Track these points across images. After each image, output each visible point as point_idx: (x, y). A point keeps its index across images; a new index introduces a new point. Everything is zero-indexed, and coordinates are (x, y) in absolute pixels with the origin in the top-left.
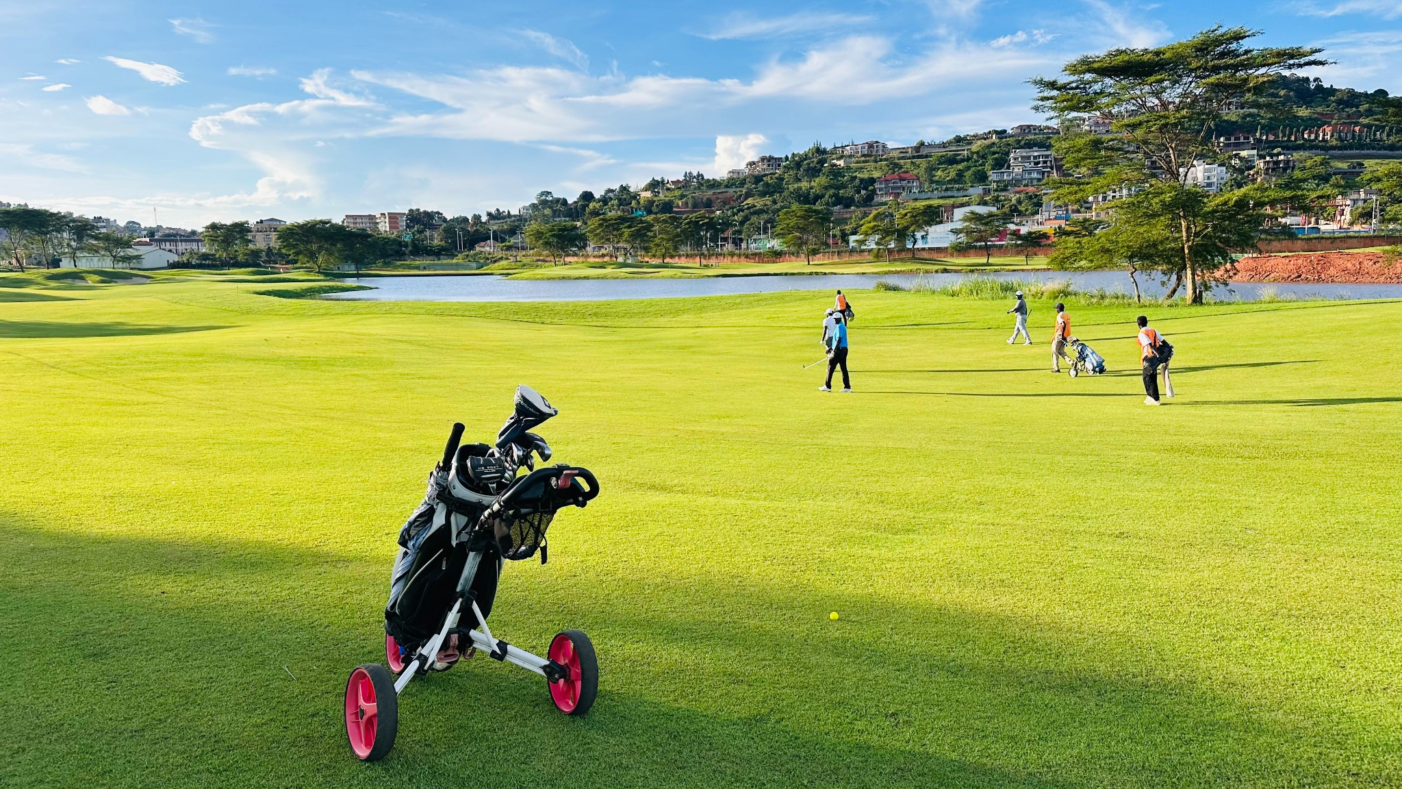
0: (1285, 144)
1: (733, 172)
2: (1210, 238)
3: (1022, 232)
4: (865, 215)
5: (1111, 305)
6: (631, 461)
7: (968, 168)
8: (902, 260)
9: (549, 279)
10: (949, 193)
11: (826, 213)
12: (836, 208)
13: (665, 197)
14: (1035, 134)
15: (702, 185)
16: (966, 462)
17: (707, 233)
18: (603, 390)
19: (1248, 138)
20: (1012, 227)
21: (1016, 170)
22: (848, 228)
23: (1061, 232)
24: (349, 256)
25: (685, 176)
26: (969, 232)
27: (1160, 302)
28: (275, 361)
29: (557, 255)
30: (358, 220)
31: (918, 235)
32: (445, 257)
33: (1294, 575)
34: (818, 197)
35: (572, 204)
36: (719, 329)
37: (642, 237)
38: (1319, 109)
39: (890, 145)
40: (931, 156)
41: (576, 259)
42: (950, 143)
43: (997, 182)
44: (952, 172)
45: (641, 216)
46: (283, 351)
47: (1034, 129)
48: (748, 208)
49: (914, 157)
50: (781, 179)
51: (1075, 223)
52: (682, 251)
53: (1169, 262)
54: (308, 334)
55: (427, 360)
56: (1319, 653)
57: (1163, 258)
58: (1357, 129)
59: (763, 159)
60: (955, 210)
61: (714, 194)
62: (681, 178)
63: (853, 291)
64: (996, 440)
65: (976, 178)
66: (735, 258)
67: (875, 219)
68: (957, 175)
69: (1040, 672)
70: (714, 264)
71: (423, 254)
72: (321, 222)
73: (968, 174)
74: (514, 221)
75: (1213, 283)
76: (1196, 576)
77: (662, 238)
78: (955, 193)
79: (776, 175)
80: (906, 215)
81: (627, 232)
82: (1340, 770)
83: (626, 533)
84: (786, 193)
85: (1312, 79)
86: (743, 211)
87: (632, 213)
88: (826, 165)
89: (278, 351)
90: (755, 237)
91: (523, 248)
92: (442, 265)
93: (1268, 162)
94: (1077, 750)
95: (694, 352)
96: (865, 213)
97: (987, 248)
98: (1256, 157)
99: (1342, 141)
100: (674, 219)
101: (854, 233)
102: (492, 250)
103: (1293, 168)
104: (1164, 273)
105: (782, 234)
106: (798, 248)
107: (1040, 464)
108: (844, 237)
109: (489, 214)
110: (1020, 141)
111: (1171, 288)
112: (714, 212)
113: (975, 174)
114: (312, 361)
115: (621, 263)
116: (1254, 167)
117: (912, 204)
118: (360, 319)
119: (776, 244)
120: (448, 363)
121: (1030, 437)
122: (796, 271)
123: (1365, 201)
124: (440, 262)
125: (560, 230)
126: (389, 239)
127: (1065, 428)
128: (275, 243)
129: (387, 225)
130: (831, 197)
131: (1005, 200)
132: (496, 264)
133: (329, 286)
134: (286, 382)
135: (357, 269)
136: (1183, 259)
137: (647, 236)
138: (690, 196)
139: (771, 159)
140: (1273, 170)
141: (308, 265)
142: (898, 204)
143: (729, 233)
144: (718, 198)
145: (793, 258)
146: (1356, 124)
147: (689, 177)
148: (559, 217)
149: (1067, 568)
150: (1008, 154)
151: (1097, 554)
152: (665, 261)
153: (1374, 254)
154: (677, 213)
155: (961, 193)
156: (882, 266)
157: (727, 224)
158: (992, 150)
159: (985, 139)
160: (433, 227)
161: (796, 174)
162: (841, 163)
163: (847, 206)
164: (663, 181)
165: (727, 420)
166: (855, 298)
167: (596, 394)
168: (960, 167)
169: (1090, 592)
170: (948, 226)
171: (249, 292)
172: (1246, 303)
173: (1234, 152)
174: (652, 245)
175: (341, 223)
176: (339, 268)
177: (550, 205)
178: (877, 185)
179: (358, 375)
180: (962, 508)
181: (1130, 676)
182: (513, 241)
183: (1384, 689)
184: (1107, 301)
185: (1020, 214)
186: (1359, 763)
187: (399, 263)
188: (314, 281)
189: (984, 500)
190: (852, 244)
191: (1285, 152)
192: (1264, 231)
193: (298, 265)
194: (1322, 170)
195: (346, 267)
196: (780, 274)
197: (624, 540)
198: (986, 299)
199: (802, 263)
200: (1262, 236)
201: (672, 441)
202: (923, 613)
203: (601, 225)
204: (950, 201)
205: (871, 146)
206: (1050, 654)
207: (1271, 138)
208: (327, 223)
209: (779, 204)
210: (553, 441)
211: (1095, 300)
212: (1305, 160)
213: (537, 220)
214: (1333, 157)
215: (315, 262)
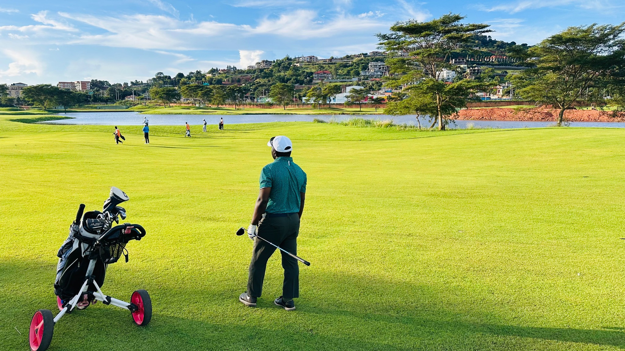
0: (477, 63)
1: (250, 67)
2: (448, 102)
3: (374, 98)
4: (309, 88)
5: (409, 130)
6: (200, 206)
7: (352, 69)
8: (325, 109)
9: (162, 114)
10: (344, 80)
11: (292, 87)
12: (297, 85)
13: (218, 77)
14: (379, 56)
15: (236, 72)
16: (349, 202)
17: (238, 94)
18: (188, 170)
19: (464, 60)
20: (370, 95)
21: (371, 71)
22: (302, 94)
23: (390, 98)
24: (61, 102)
25: (228, 67)
26: (353, 97)
27: (428, 129)
28: (21, 156)
29: (166, 103)
30: (65, 85)
31: (332, 98)
32: (110, 103)
33: (477, 251)
34: (288, 80)
35: (173, 79)
36: (244, 139)
37: (207, 95)
38: (490, 49)
39: (319, 58)
40: (336, 64)
41: (175, 104)
42: (344, 58)
43: (364, 76)
44: (345, 71)
45: (207, 85)
46: (25, 151)
47: (379, 54)
48: (257, 83)
49: (329, 64)
50: (272, 71)
51: (395, 94)
52: (227, 102)
53: (432, 113)
54: (38, 142)
55: (99, 155)
56: (484, 287)
57: (429, 111)
58: (504, 57)
59: (263, 61)
60: (347, 88)
61: (241, 76)
62: (226, 69)
63: (304, 123)
64: (361, 192)
65: (355, 74)
66: (252, 106)
67: (313, 90)
68: (347, 72)
69: (373, 304)
70: (242, 108)
71: (99, 101)
72: (46, 85)
73: (352, 72)
74: (144, 86)
75: (449, 121)
76: (439, 254)
77: (217, 96)
78: (347, 80)
79: (270, 69)
80: (326, 89)
81: (200, 93)
82: (489, 342)
83: (194, 245)
84: (274, 77)
85: (487, 37)
86: (255, 85)
87: (203, 84)
88: (291, 65)
89: (22, 151)
90: (260, 96)
91: (149, 99)
92: (108, 107)
93: (471, 70)
94: (387, 341)
95: (232, 151)
96: (309, 87)
97: (360, 104)
98: (467, 68)
99: (499, 62)
100: (223, 87)
101: (304, 96)
102: (133, 100)
103: (481, 73)
104: (430, 117)
105: (273, 96)
106: (280, 102)
107: (379, 202)
108: (300, 98)
109: (132, 83)
110: (373, 58)
111: (433, 123)
112: (241, 85)
113: (354, 72)
114: (40, 156)
115: (197, 107)
116: (466, 72)
117: (329, 84)
118: (66, 134)
119: (270, 100)
120: (110, 157)
121: (375, 190)
122: (279, 113)
123: (507, 87)
124: (107, 105)
125: (167, 91)
126: (81, 94)
127: (389, 186)
128: (21, 95)
129: (81, 87)
130: (294, 80)
131: (367, 84)
132: (136, 107)
133: (50, 117)
134: (26, 168)
135: (65, 108)
136: (437, 111)
137: (210, 95)
138: (230, 77)
139: (267, 61)
140: (473, 73)
141: (39, 106)
142: (323, 84)
143: (248, 94)
144: (243, 78)
145: (278, 106)
146: (504, 55)
147: (229, 68)
148: (167, 84)
149: (387, 252)
150: (368, 64)
151: (400, 244)
152: (219, 106)
153: (510, 109)
154: (224, 84)
155: (349, 80)
156: (317, 111)
157: (247, 90)
158: (362, 62)
159: (359, 57)
160: (104, 89)
161: (279, 69)
162: (298, 65)
163: (301, 84)
164: (217, 69)
165: (246, 184)
166: (305, 126)
167: (184, 172)
168: (348, 69)
169: (396, 263)
170: (345, 94)
171: (7, 120)
172: (462, 130)
173: (458, 66)
174: (212, 99)
175: (56, 86)
176: (55, 108)
177: (162, 79)
178: (314, 75)
179: (64, 163)
180: (346, 224)
181: (410, 303)
182: (144, 95)
183: (508, 303)
184: (407, 129)
185: (373, 90)
186: (497, 338)
187: (86, 106)
188: (42, 114)
189: (355, 220)
190: (303, 101)
191: (478, 66)
192: (470, 99)
193: (34, 106)
194: (491, 74)
195: (59, 107)
196: (272, 114)
197: (193, 249)
198: (359, 127)
199: (282, 109)
200: (469, 101)
201: (220, 195)
202: (327, 277)
203: (187, 89)
204: (344, 84)
205: (311, 58)
206: (378, 295)
207: (472, 60)
208: (49, 86)
209: (271, 82)
210: (162, 197)
211: (402, 128)
212: (485, 70)
213: (156, 86)
214: (496, 69)
215: (43, 105)
